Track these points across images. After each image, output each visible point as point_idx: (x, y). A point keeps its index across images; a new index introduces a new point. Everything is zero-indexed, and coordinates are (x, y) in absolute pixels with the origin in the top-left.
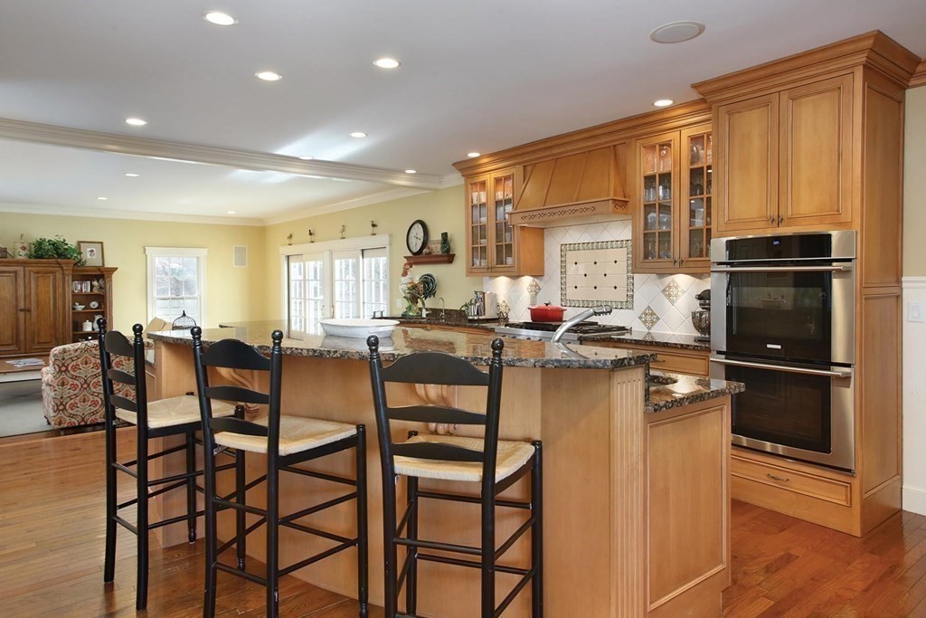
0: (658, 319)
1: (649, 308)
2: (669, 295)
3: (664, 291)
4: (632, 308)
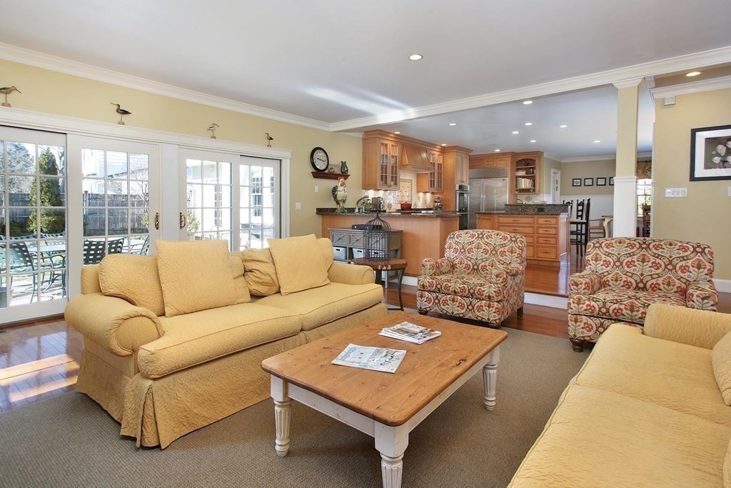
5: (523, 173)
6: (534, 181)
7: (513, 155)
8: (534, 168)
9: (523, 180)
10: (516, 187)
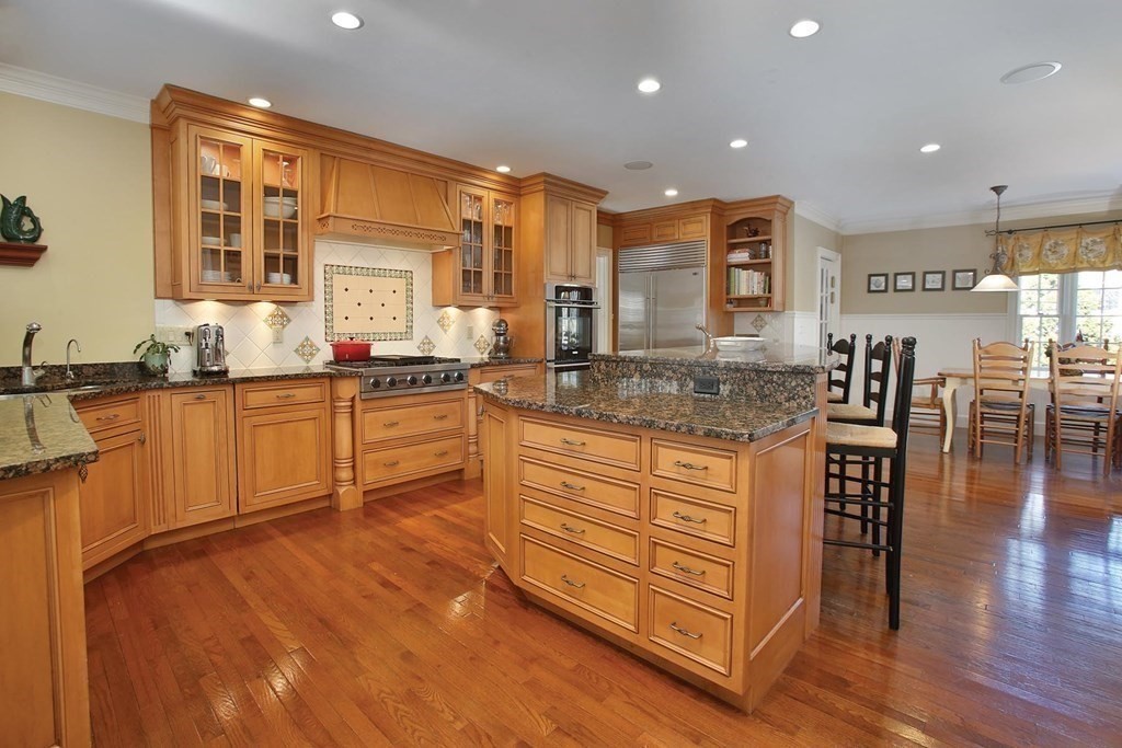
0: (434, 346)
1: (426, 337)
2: (443, 325)
3: (438, 322)
4: (412, 339)
5: (741, 256)
6: (769, 276)
7: (718, 208)
8: (768, 242)
9: (744, 274)
10: (728, 293)
